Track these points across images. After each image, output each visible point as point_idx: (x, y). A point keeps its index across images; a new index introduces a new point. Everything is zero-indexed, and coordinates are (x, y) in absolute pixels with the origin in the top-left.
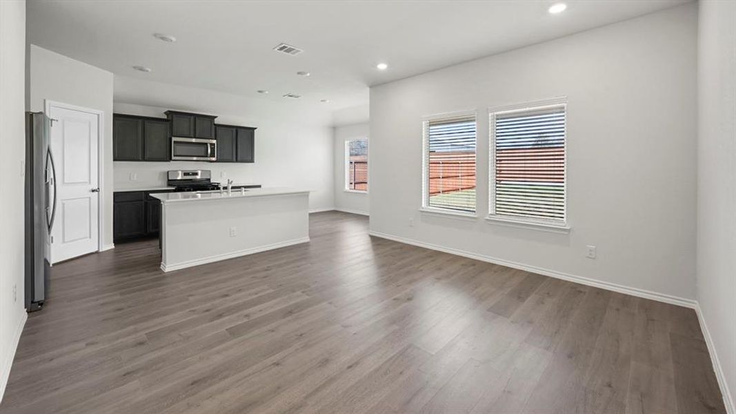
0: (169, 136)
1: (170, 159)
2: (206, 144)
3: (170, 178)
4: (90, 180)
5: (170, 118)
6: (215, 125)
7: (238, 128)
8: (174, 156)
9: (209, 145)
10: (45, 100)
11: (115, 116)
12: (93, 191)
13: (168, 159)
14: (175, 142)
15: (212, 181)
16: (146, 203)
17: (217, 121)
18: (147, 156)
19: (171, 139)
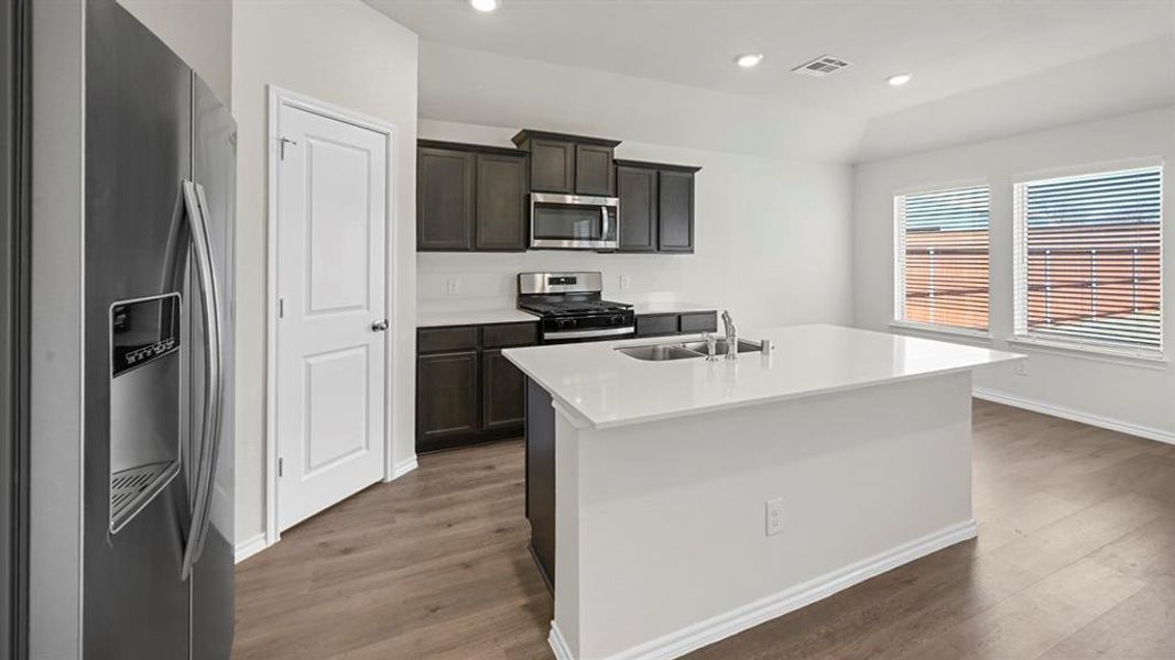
0: (524, 192)
1: (527, 246)
2: (598, 208)
3: (523, 292)
4: (368, 302)
5: (525, 147)
6: (615, 161)
7: (660, 168)
8: (535, 238)
9: (605, 212)
10: (267, 88)
11: (421, 144)
12: (375, 328)
13: (522, 245)
14: (538, 205)
15: (604, 298)
16: (481, 356)
17: (619, 153)
18: (482, 240)
19: (528, 198)
